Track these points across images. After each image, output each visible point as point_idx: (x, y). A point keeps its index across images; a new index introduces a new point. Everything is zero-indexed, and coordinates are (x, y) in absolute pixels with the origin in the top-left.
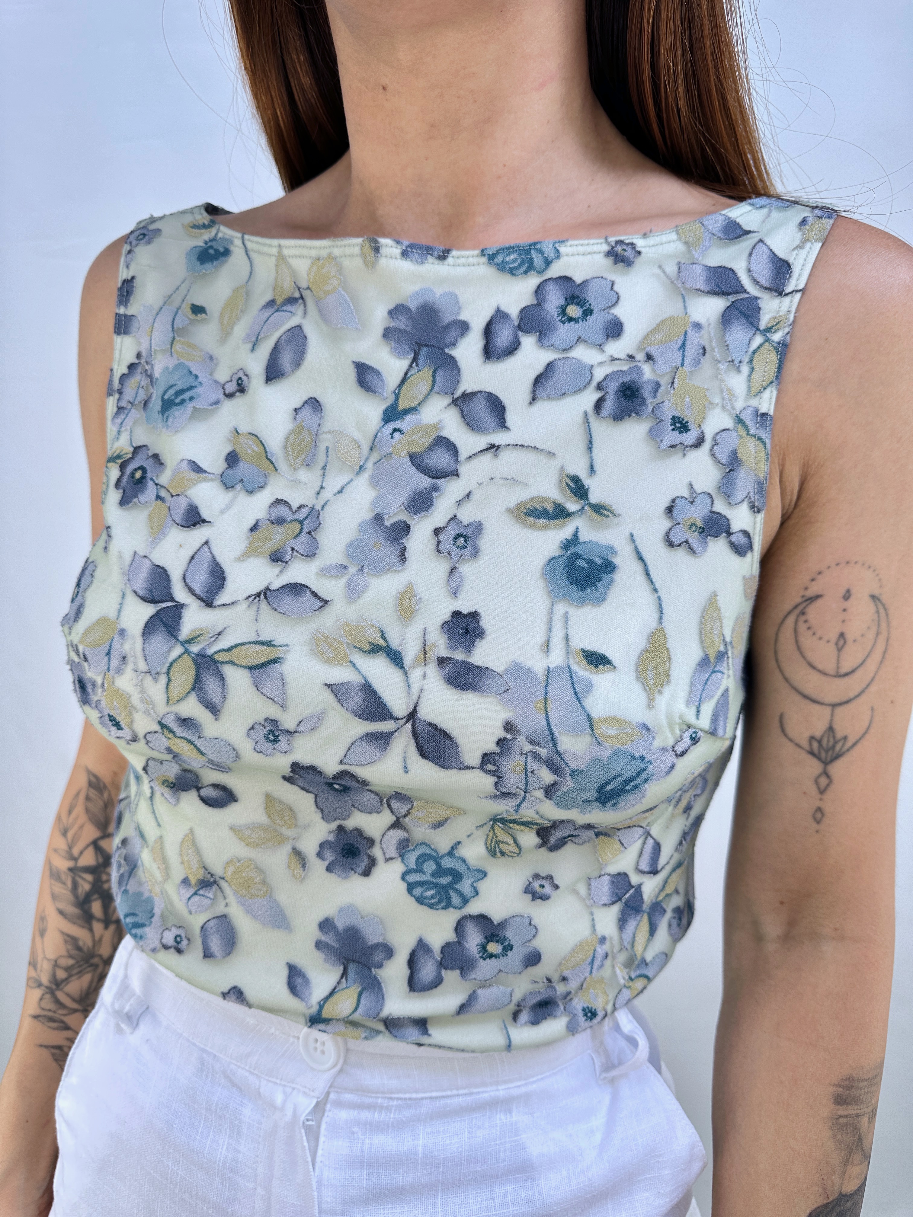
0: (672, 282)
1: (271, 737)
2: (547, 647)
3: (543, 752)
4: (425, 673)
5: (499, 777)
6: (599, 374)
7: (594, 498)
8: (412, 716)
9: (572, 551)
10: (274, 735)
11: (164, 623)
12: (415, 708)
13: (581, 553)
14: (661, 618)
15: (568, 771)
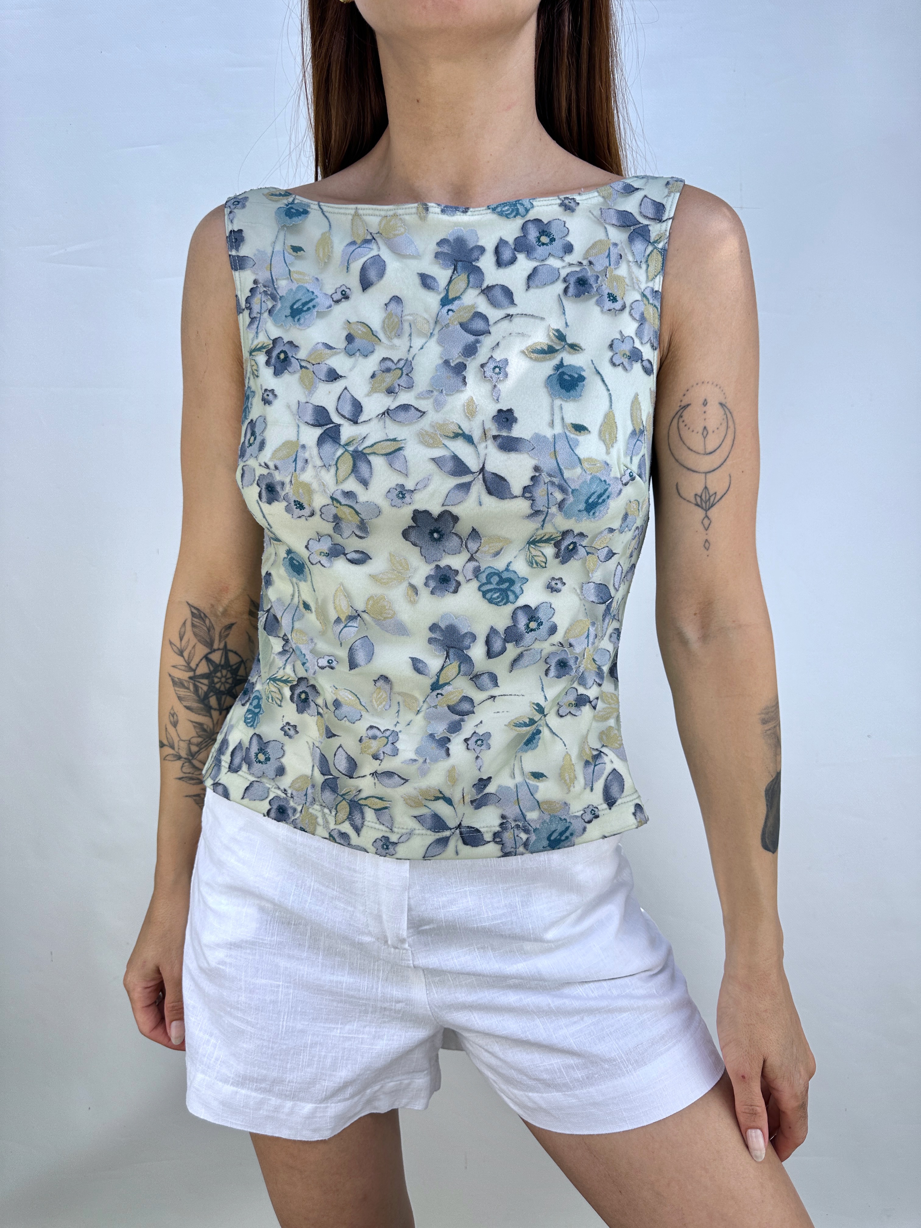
0: (598, 220)
1: (401, 496)
2: (552, 424)
3: (556, 481)
4: (486, 445)
5: (533, 500)
6: (564, 273)
7: (570, 341)
8: (482, 470)
9: (560, 370)
10: (402, 494)
11: (330, 436)
12: (484, 465)
13: (565, 371)
14: (611, 405)
15: (570, 490)
